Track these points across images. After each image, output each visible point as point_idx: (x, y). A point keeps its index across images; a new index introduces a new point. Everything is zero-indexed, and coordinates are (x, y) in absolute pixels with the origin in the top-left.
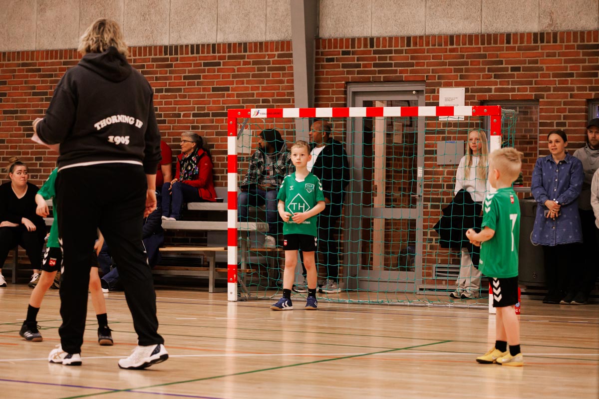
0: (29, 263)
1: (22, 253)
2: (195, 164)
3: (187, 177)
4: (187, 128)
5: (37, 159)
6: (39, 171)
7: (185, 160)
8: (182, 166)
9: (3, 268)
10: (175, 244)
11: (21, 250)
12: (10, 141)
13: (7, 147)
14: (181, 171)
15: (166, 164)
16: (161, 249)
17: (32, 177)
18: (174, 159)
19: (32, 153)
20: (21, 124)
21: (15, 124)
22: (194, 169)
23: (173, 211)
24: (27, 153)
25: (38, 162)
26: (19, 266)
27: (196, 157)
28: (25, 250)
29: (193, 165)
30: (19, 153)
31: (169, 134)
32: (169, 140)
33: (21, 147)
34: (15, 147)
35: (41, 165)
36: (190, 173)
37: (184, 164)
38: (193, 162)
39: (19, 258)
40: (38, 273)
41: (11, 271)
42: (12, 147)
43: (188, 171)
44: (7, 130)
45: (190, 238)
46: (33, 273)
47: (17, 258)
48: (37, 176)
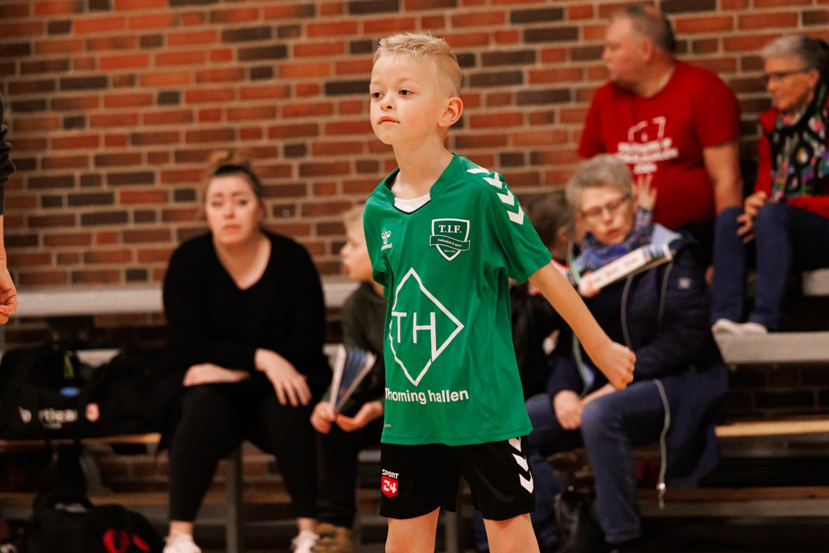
0: (283, 498)
1: (257, 468)
2: (821, 142)
3: (798, 189)
4: (789, 20)
5: (293, 151)
6: (299, 190)
7: (787, 131)
8: (777, 149)
9: (202, 521)
10: (769, 412)
11: (253, 456)
12: (194, 97)
13: (187, 117)
14: (775, 166)
15: (717, 143)
16: (723, 431)
17: (278, 211)
18: (749, 128)
19: (274, 133)
20: (230, 36)
21: (209, 38)
22: (819, 159)
23: (759, 302)
24: (256, 134)
25: (295, 163)
26: (247, 512)
27: (823, 118)
28: (269, 458)
29: (815, 144)
30: (229, 135)
31: (729, 45)
32: (729, 65)
33: (233, 115)
34: (214, 116)
35: (305, 170)
36: (807, 174)
37: (782, 142)
38: (815, 135)
39: (248, 485)
40: (314, 531)
41: (221, 530)
42: (204, 116)
43: (799, 167)
44: (188, 59)
45: (816, 390)
46: (296, 532)
47: (241, 486)
48: (291, 209)
